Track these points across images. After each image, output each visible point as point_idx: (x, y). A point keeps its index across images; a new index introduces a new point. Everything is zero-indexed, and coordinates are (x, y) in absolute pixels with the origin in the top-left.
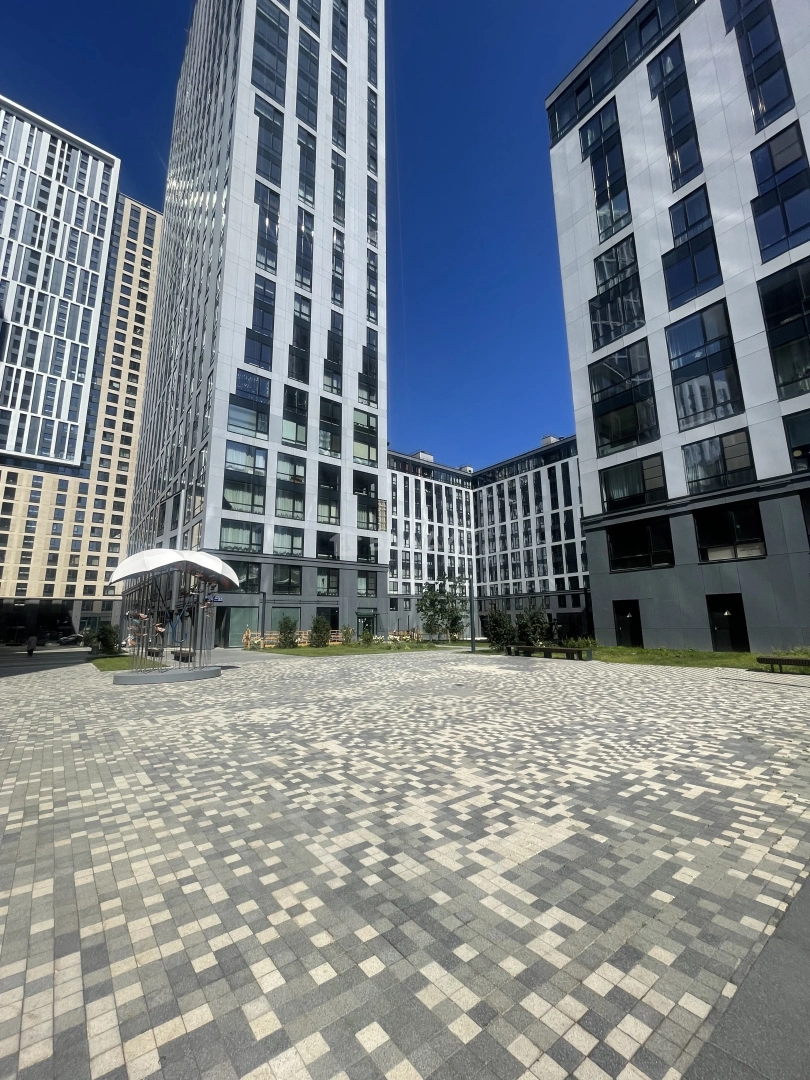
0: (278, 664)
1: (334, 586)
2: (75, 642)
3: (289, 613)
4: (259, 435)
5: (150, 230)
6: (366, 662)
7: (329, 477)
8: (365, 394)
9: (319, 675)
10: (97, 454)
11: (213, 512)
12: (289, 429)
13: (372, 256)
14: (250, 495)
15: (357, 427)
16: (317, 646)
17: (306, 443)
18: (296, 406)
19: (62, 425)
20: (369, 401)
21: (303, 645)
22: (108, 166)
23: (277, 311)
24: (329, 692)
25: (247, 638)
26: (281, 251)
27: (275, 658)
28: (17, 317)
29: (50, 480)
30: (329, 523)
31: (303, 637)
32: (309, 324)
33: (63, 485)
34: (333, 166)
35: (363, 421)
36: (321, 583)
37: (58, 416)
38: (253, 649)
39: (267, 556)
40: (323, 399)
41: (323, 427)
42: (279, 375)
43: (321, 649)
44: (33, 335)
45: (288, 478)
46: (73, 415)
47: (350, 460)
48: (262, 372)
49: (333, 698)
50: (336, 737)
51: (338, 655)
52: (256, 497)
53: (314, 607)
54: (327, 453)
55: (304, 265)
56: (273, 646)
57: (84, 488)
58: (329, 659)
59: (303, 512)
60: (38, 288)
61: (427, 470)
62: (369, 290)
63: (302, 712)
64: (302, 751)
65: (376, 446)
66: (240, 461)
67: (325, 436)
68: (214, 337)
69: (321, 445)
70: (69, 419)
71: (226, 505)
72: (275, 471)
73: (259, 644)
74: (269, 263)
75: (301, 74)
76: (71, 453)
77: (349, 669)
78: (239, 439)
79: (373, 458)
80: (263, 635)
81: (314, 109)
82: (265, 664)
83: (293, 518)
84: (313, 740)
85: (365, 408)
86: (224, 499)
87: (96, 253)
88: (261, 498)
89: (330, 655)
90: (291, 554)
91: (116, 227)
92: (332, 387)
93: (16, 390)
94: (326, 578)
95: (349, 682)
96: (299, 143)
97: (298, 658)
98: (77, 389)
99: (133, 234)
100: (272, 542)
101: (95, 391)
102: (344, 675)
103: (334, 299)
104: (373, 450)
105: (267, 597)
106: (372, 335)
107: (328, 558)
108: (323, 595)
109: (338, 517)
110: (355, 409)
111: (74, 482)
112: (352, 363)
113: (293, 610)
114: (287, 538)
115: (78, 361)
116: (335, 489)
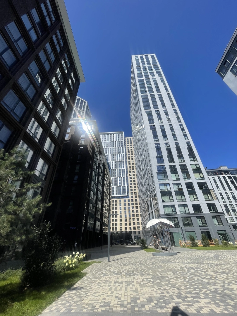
0: (193, 252)
1: (205, 223)
2: (134, 244)
3: (192, 234)
4: (166, 180)
5: (131, 141)
6: (224, 253)
7: (190, 186)
8: (192, 159)
9: (207, 256)
10: (130, 192)
11: (161, 204)
12: (173, 176)
13: (181, 125)
14: (169, 197)
15: (193, 169)
16: (206, 246)
17: (179, 178)
18: (174, 170)
19: (123, 187)
20: (194, 160)
21: (200, 246)
22: (122, 134)
23: (162, 149)
24: (211, 262)
25: (181, 243)
26: (158, 136)
27: (192, 250)
28: (113, 168)
29: (122, 200)
30: (195, 201)
31: (199, 243)
32: (170, 148)
33: (125, 201)
34: (165, 113)
35: (194, 167)
36: (199, 222)
37: (122, 185)
38: (183, 247)
39: (178, 215)
40: (180, 165)
41: (183, 172)
42: (167, 164)
43: (207, 248)
44: (116, 170)
45: (177, 190)
46: (124, 184)
47: (194, 179)
48: (162, 164)
49: (212, 263)
50: (213, 272)
51: (214, 250)
52: (170, 197)
53: (200, 231)
54: (186, 179)
55: (165, 136)
56: (190, 246)
57: (129, 201)
58: (211, 251)
59: (185, 199)
60: (115, 161)
61: (226, 172)
62: (183, 133)
63: (203, 266)
64: (204, 273)
65: (202, 173)
66: (163, 188)
67: (184, 175)
68: (150, 160)
69: (184, 178)
70: (124, 185)
71: (163, 201)
72: (173, 189)
73: (185, 245)
74: (157, 140)
75: (152, 102)
76: (125, 193)
77: (218, 255)
78: (162, 183)
79: (202, 176)
80: (185, 242)
81: (157, 105)
82: (189, 252)
83: (183, 201)
84: (207, 272)
85: (194, 163)
86: (162, 200)
87: (123, 150)
88: (172, 197)
89: (211, 250)
90: (186, 213)
91: (125, 143)
92: (182, 161)
93: (114, 182)
94: (200, 220)
95: (218, 259)
96: (156, 113)
97: (199, 250)
98: (124, 178)
99: (128, 143)
100: (179, 210)
101: (127, 177)
102: (216, 257)
103: (174, 139)
104: (201, 174)
105: (183, 228)
106: (188, 143)
107: (199, 213)
108: (201, 226)
109: (197, 198)
110: (191, 164)
111: (127, 199)
112: (185, 152)
113: (193, 232)
114: (183, 208)
115: (123, 172)
116: (193, 189)
